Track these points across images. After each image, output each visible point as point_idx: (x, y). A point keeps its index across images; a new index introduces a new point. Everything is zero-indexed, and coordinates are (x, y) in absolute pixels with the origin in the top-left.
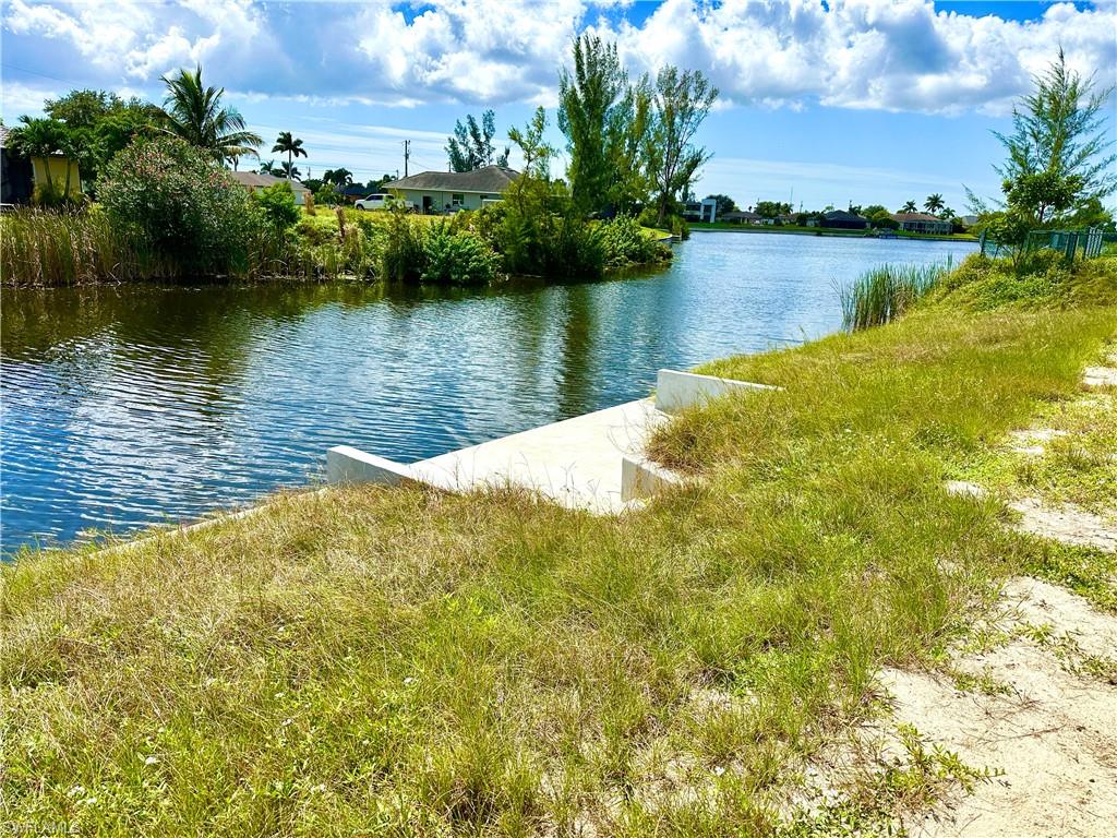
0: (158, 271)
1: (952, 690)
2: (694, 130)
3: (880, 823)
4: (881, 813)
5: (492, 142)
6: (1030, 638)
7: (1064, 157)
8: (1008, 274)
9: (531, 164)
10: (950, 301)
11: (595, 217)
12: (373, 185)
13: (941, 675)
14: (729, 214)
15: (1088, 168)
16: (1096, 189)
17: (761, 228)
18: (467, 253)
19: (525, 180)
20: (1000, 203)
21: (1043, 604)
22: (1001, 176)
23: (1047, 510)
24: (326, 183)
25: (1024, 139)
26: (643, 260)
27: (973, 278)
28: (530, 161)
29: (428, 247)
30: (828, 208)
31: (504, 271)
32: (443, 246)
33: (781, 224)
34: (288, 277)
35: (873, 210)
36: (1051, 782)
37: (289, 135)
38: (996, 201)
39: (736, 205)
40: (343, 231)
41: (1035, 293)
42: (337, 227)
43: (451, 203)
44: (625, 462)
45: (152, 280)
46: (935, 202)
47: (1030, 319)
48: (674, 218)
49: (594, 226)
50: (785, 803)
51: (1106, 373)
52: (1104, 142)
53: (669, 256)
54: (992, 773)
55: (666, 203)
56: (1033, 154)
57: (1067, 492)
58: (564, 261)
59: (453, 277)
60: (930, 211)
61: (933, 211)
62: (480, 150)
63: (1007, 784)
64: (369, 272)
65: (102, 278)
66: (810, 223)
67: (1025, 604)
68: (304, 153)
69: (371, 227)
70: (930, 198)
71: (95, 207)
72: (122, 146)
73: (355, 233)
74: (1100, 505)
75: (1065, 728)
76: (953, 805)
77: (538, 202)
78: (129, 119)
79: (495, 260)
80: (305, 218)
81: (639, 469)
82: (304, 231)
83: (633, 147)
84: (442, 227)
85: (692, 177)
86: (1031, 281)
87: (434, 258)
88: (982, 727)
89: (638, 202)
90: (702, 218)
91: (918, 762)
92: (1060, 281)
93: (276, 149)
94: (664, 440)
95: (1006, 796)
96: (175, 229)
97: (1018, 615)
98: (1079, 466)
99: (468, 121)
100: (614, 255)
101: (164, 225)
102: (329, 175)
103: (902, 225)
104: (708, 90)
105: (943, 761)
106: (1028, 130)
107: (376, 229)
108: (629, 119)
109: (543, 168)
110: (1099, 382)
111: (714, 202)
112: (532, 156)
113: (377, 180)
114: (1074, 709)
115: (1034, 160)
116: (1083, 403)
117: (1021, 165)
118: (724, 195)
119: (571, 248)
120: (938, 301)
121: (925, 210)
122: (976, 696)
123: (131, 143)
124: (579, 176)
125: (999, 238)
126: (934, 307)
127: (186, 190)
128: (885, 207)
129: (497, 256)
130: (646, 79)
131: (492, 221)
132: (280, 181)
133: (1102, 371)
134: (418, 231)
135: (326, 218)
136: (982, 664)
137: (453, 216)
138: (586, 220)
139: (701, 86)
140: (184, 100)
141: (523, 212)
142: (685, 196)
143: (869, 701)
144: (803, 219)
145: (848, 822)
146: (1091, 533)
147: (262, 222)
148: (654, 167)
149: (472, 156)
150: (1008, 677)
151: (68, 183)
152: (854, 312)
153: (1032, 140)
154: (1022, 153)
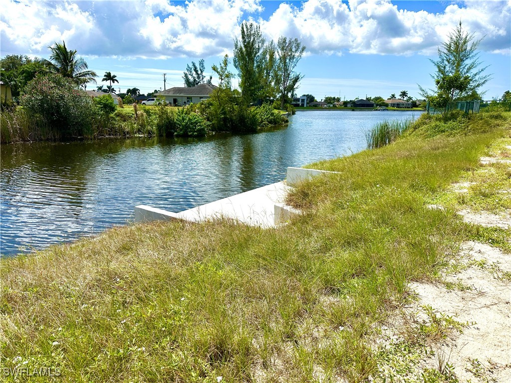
0: (50, 136)
1: (445, 290)
2: (295, 65)
3: (420, 349)
4: (420, 345)
5: (204, 74)
6: (477, 266)
7: (461, 70)
8: (440, 121)
9: (223, 81)
10: (415, 134)
11: (253, 105)
12: (149, 95)
13: (438, 284)
14: (313, 103)
15: (472, 74)
16: (476, 84)
17: (327, 109)
18: (195, 123)
19: (220, 90)
20: (434, 91)
21: (480, 252)
22: (434, 79)
23: (473, 214)
24: (128, 95)
25: (443, 62)
26: (275, 124)
27: (425, 123)
28: (222, 80)
29: (177, 120)
30: (356, 99)
31: (213, 131)
32: (183, 119)
33: (336, 107)
34: (112, 136)
35: (377, 99)
36: (498, 326)
37: (110, 73)
38: (433, 90)
39: (315, 99)
40: (137, 114)
41: (453, 129)
42: (134, 113)
43: (186, 101)
44: (275, 207)
45: (48, 140)
46: (404, 94)
47: (452, 140)
48: (288, 105)
49: (253, 109)
50: (373, 344)
51: (489, 159)
52: (478, 63)
53: (287, 121)
54: (471, 324)
55: (284, 98)
56: (447, 69)
57: (481, 207)
58: (239, 125)
59: (189, 134)
60: (402, 98)
61: (403, 98)
62: (199, 77)
63: (478, 329)
64: (150, 133)
65: (24, 140)
66: (349, 106)
67: (471, 252)
68: (117, 81)
69: (150, 112)
70: (401, 92)
71: (19, 107)
72: (31, 79)
73: (142, 115)
74: (498, 210)
75: (500, 303)
76: (454, 339)
77: (227, 99)
78: (34, 66)
79: (208, 125)
80: (119, 109)
81: (282, 209)
82: (118, 115)
83: (268, 74)
84: (183, 111)
85: (295, 87)
86: (451, 123)
87: (180, 125)
88: (461, 305)
89: (271, 98)
90: (300, 105)
91: (434, 321)
92: (463, 123)
93: (104, 80)
94: (293, 195)
95: (479, 334)
96: (58, 116)
97: (469, 257)
98: (485, 196)
99: (192, 64)
100: (262, 122)
101: (53, 114)
102: (129, 91)
103: (390, 105)
104: (301, 47)
105: (446, 320)
106: (444, 58)
107: (152, 113)
108: (266, 61)
109: (228, 83)
110: (488, 163)
111: (305, 98)
112: (223, 78)
113: (151, 92)
114: (502, 295)
115: (448, 72)
116: (481, 171)
117: (442, 74)
118: (310, 94)
119: (242, 119)
120: (410, 134)
121: (400, 98)
122: (456, 291)
123: (35, 77)
124: (245, 86)
125: (435, 105)
126: (408, 137)
127: (62, 98)
128: (382, 97)
129: (209, 123)
130: (272, 43)
131: (206, 108)
132: (106, 94)
133: (488, 158)
134: (172, 113)
135: (128, 109)
136: (456, 278)
137: (187, 106)
138: (248, 106)
139: (298, 45)
140: (59, 56)
141: (220, 103)
142: (292, 95)
143: (406, 297)
144: (345, 103)
145: (405, 350)
146: (495, 222)
147: (98, 112)
148: (278, 82)
149: (195, 80)
150: (469, 283)
151: (6, 97)
152: (372, 142)
153: (446, 63)
154: (443, 69)
